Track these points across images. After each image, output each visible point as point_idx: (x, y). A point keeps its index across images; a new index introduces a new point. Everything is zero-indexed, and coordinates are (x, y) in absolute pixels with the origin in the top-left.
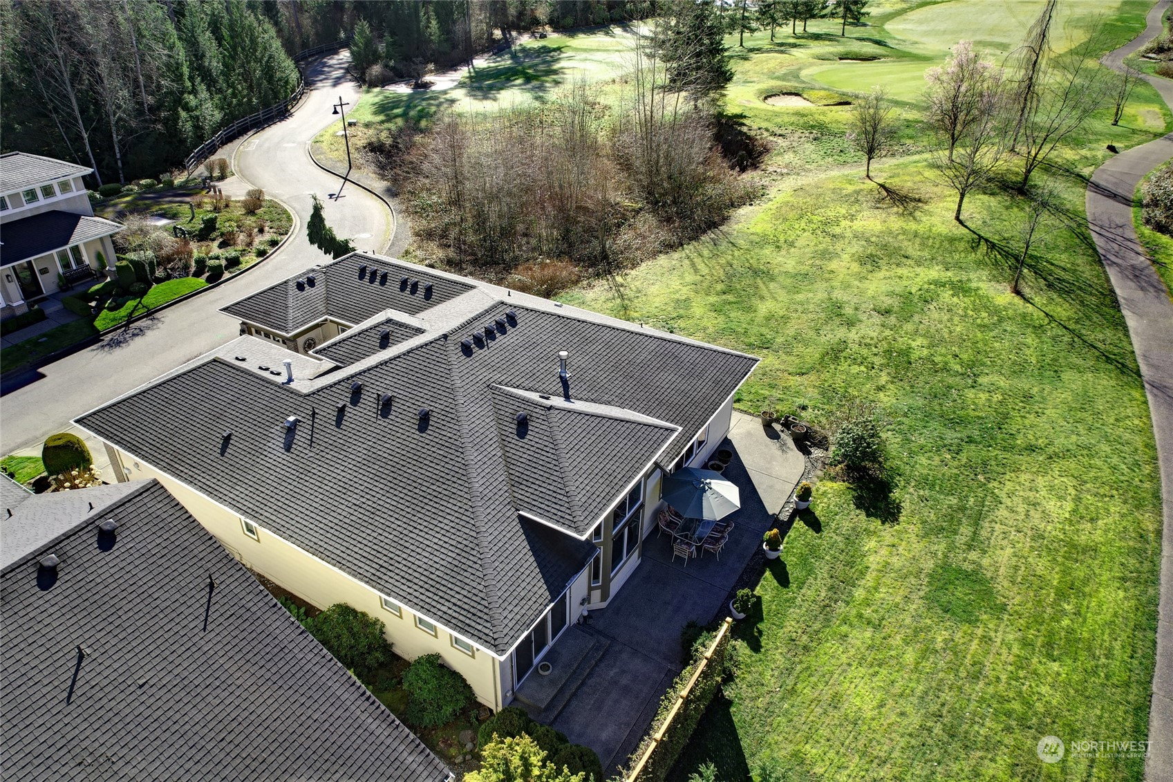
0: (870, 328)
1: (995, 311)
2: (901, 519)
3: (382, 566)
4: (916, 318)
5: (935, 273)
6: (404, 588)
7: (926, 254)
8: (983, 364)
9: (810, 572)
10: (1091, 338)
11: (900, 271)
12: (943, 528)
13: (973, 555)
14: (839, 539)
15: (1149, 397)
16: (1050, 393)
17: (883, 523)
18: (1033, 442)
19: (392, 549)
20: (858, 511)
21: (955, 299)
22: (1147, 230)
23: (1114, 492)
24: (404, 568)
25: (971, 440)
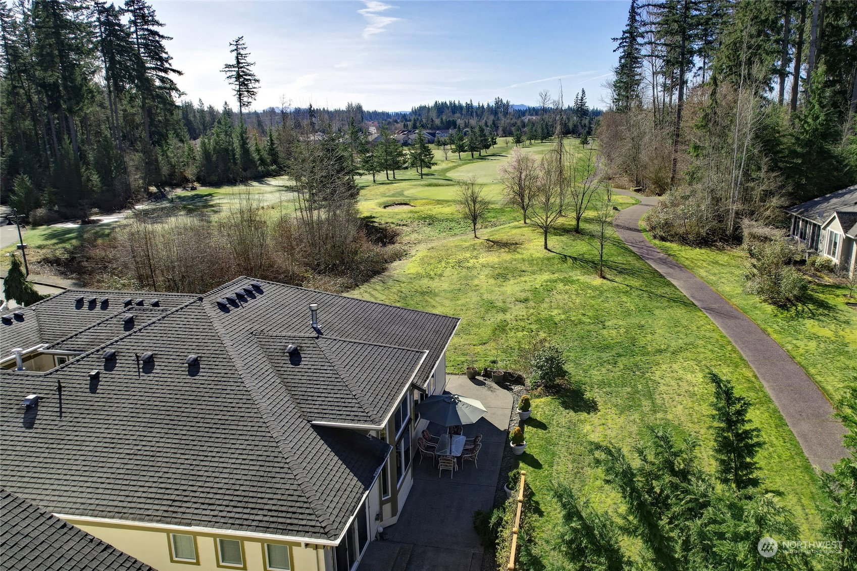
0: (519, 310)
1: (595, 289)
2: (599, 408)
3: (174, 501)
4: (547, 300)
5: (546, 276)
6: (208, 512)
7: (535, 268)
8: (603, 316)
9: (554, 454)
10: (659, 293)
11: (523, 279)
12: (630, 405)
13: (659, 415)
14: (563, 430)
15: (707, 315)
16: (653, 322)
17: (589, 413)
18: (658, 348)
19: (183, 482)
20: (567, 411)
21: (567, 287)
22: (657, 242)
23: (720, 363)
24: (202, 495)
25: (619, 355)
